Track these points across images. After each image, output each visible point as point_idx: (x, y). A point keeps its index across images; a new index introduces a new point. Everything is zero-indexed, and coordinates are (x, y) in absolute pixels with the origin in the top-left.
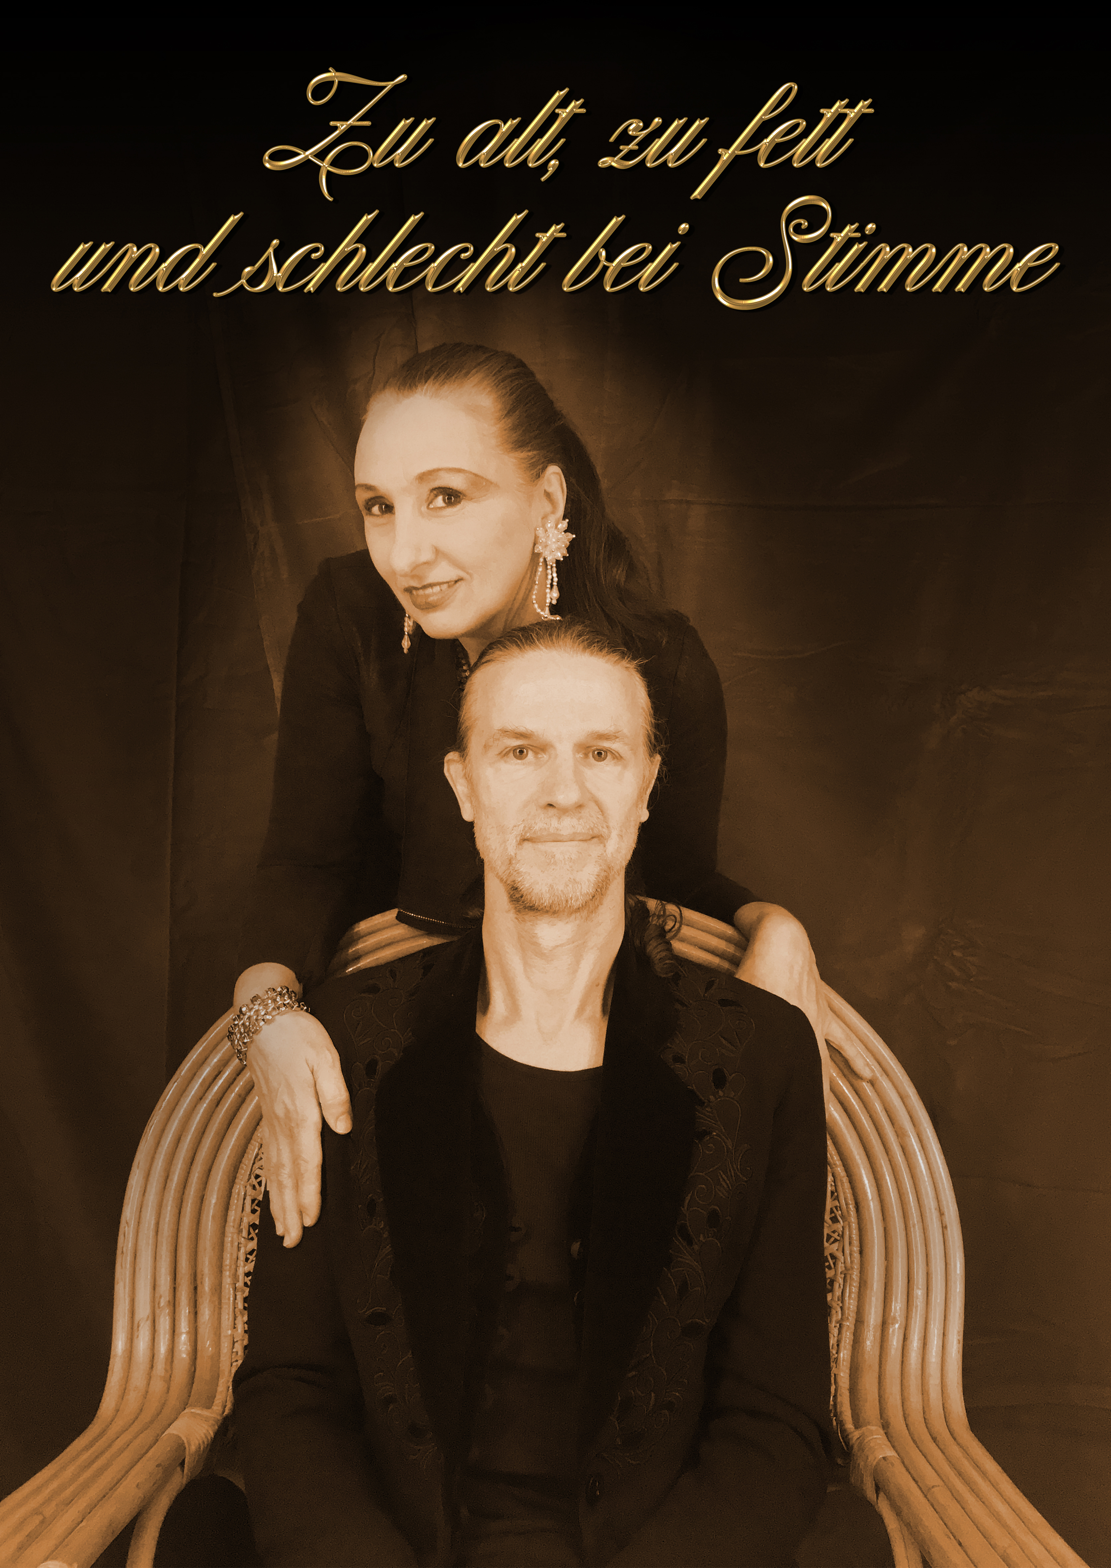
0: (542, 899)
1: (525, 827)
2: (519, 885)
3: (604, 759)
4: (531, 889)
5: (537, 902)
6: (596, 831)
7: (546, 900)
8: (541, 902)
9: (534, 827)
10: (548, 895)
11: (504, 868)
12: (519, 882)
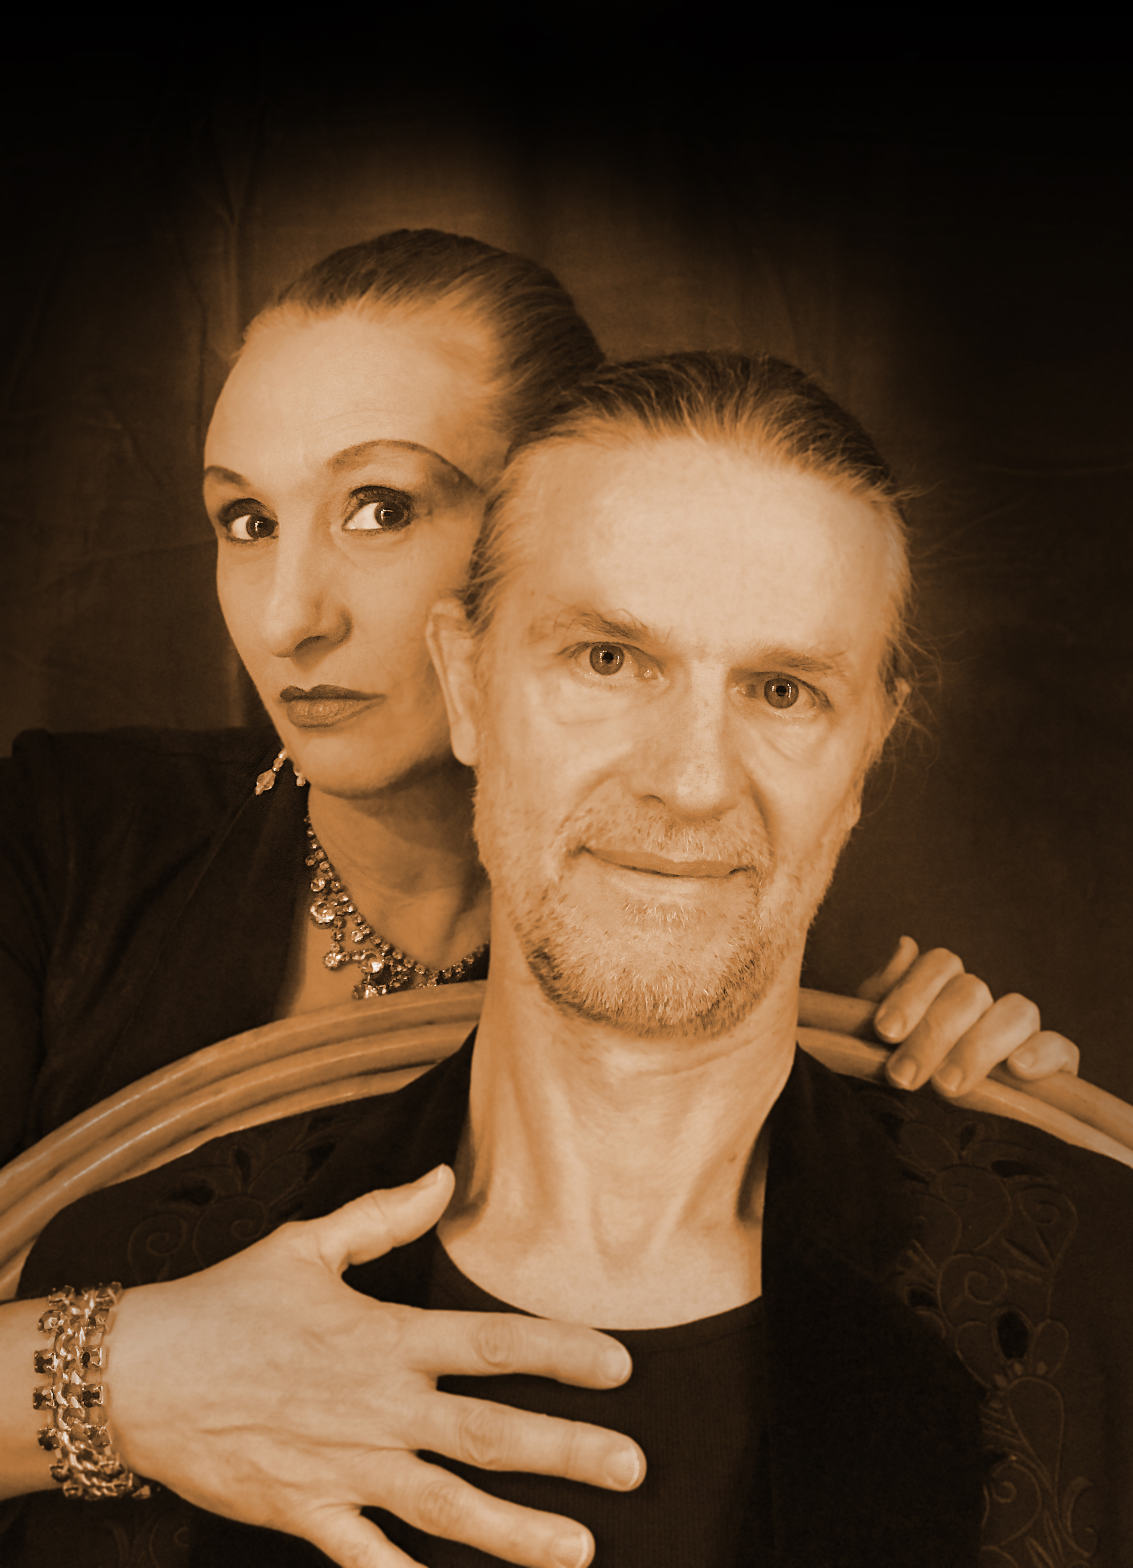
0: (602, 994)
1: (589, 827)
2: (557, 952)
3: (790, 704)
4: (582, 969)
5: (590, 998)
6: (745, 861)
7: (611, 999)
8: (600, 998)
9: (610, 831)
10: (617, 989)
11: (527, 906)
12: (557, 945)
